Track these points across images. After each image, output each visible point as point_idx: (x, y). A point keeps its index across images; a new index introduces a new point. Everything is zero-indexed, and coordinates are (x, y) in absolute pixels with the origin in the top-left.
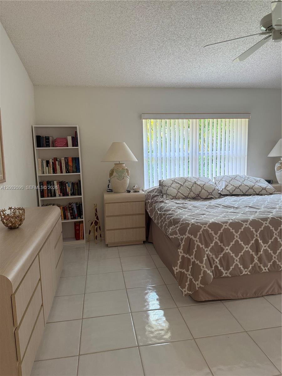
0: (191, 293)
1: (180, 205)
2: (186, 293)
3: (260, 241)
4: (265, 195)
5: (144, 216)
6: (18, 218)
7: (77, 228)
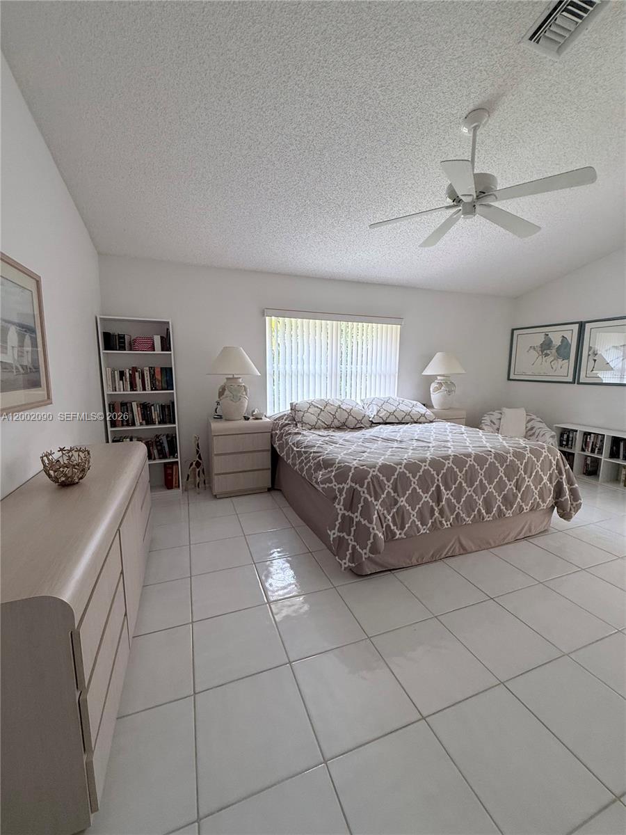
0: (353, 565)
1: (327, 439)
2: (346, 566)
3: (442, 488)
4: (424, 423)
5: (270, 453)
6: (76, 467)
7: (169, 471)
